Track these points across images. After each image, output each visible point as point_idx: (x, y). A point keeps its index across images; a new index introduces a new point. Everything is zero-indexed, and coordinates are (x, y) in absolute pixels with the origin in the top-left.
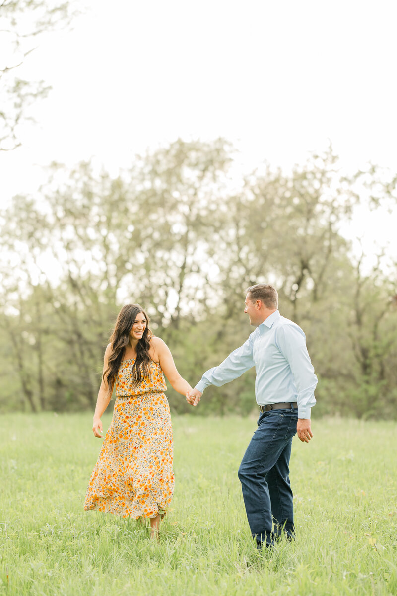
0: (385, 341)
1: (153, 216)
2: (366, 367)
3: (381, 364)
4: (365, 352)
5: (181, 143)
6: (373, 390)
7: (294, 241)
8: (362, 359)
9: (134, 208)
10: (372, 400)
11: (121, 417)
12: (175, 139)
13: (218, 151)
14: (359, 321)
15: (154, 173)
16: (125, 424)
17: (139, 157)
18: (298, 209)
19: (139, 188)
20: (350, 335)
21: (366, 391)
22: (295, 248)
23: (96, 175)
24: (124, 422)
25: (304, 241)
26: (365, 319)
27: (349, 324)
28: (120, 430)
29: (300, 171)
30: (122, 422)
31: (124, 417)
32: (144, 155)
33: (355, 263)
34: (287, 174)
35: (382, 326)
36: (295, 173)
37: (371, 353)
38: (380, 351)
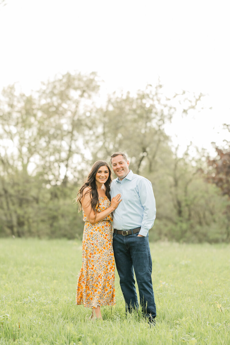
0: (192, 197)
1: (52, 120)
2: (180, 213)
3: (190, 211)
4: (179, 204)
5: (69, 76)
6: (185, 226)
7: (139, 136)
8: (178, 207)
9: (39, 114)
10: (184, 232)
11: (103, 235)
12: (65, 73)
13: (92, 81)
14: (176, 184)
15: (52, 94)
16: (106, 239)
17: (43, 83)
18: (141, 117)
19: (43, 102)
20: (171, 193)
21: (181, 227)
22: (139, 140)
23: (17, 93)
24: (105, 238)
25: (144, 136)
26: (180, 183)
27: (171, 187)
28: (103, 244)
29: (141, 93)
30: (104, 238)
31: (105, 235)
32: (46, 83)
33: (173, 150)
34: (134, 95)
35: (190, 188)
36: (138, 95)
37: (183, 204)
38: (189, 203)
